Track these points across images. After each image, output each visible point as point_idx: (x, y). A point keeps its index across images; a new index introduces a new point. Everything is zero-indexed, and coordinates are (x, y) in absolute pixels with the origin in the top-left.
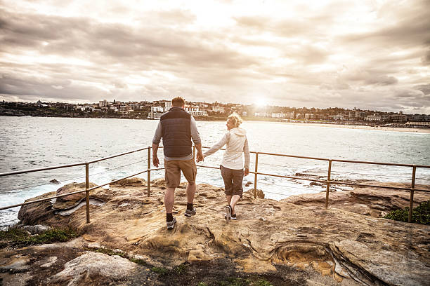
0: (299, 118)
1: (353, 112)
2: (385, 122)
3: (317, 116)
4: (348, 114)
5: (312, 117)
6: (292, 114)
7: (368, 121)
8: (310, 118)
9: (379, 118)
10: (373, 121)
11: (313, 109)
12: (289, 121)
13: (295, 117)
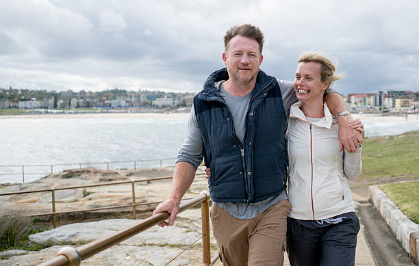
0: (63, 107)
1: (138, 95)
2: (178, 106)
3: (88, 103)
4: (131, 97)
5: (81, 104)
6: (52, 101)
7: (157, 107)
8: (78, 106)
9: (170, 102)
10: (164, 106)
11: (83, 92)
12: (47, 112)
13: (55, 106)
